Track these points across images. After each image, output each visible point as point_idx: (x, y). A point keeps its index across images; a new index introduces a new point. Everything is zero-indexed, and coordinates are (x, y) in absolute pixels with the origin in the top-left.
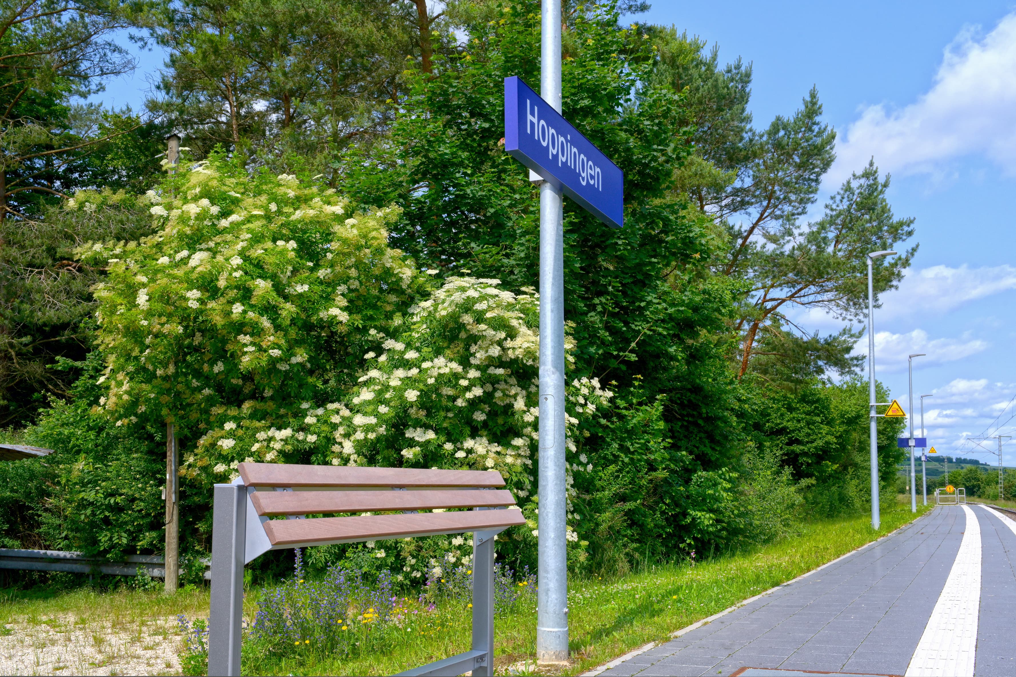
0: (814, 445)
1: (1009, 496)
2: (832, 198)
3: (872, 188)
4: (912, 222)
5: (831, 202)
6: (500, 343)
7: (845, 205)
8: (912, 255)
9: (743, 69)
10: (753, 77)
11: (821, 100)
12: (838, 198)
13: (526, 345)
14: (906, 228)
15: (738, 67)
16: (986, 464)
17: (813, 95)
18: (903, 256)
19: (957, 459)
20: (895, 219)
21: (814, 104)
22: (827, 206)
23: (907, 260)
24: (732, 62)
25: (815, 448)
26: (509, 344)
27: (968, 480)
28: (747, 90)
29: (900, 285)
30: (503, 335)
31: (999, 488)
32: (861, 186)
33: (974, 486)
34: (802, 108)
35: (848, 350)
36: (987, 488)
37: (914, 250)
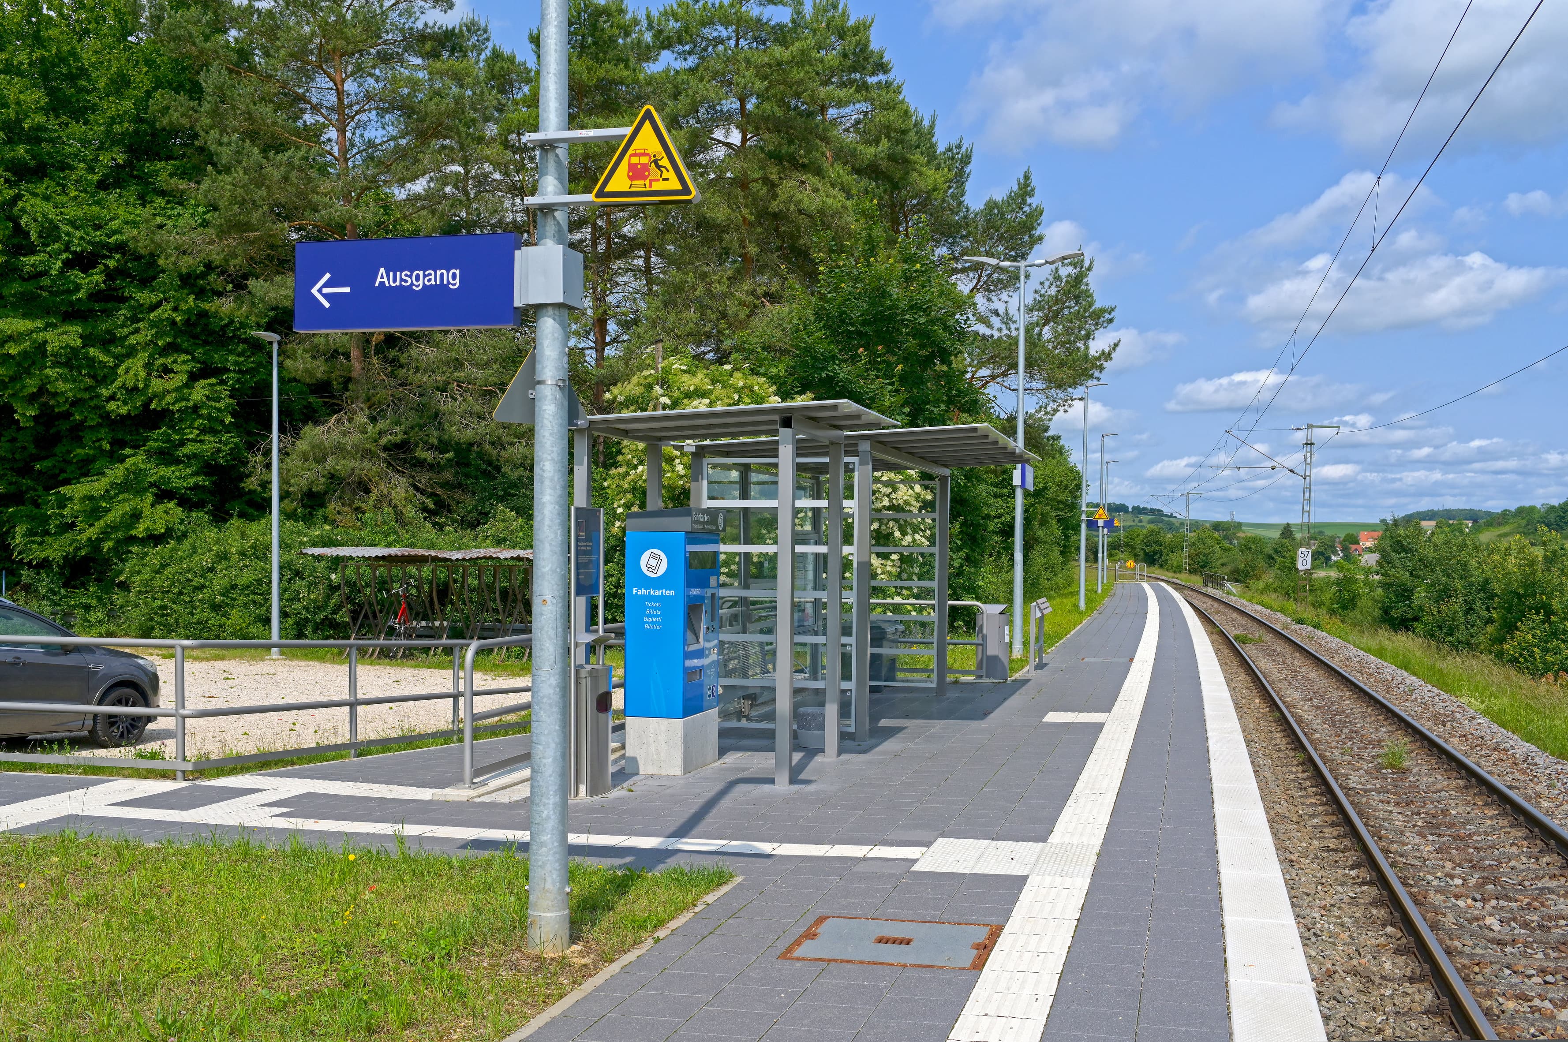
0: (1001, 520)
1: (1196, 566)
2: (1042, 284)
3: (1078, 279)
4: (1113, 310)
5: (1040, 287)
6: (888, 496)
7: (1053, 291)
8: (1114, 349)
9: (963, 149)
10: (973, 159)
11: (1035, 182)
12: (1047, 284)
13: (905, 498)
14: (1107, 316)
15: (959, 147)
16: (1172, 516)
17: (1027, 177)
18: (1107, 351)
19: (1134, 508)
20: (1098, 305)
21: (1027, 185)
22: (1036, 292)
23: (1110, 354)
24: (954, 142)
25: (1002, 523)
26: (893, 495)
27: (1148, 544)
28: (967, 170)
29: (1101, 376)
30: (890, 490)
31: (1184, 557)
32: (1069, 275)
33: (1155, 553)
34: (1015, 188)
35: (1047, 429)
36: (1171, 555)
37: (1116, 345)
